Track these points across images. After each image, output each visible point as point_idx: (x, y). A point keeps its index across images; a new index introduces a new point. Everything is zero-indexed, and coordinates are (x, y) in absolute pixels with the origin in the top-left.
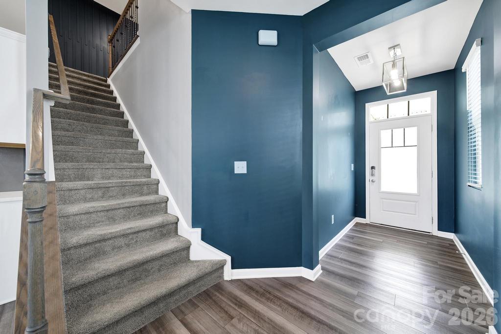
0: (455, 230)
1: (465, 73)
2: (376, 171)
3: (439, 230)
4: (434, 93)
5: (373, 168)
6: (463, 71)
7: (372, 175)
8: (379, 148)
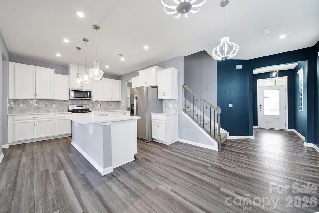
0: (295, 128)
1: (298, 74)
2: (262, 107)
3: (288, 128)
4: (286, 77)
5: (261, 105)
6: (298, 73)
7: (261, 108)
8: (263, 97)
